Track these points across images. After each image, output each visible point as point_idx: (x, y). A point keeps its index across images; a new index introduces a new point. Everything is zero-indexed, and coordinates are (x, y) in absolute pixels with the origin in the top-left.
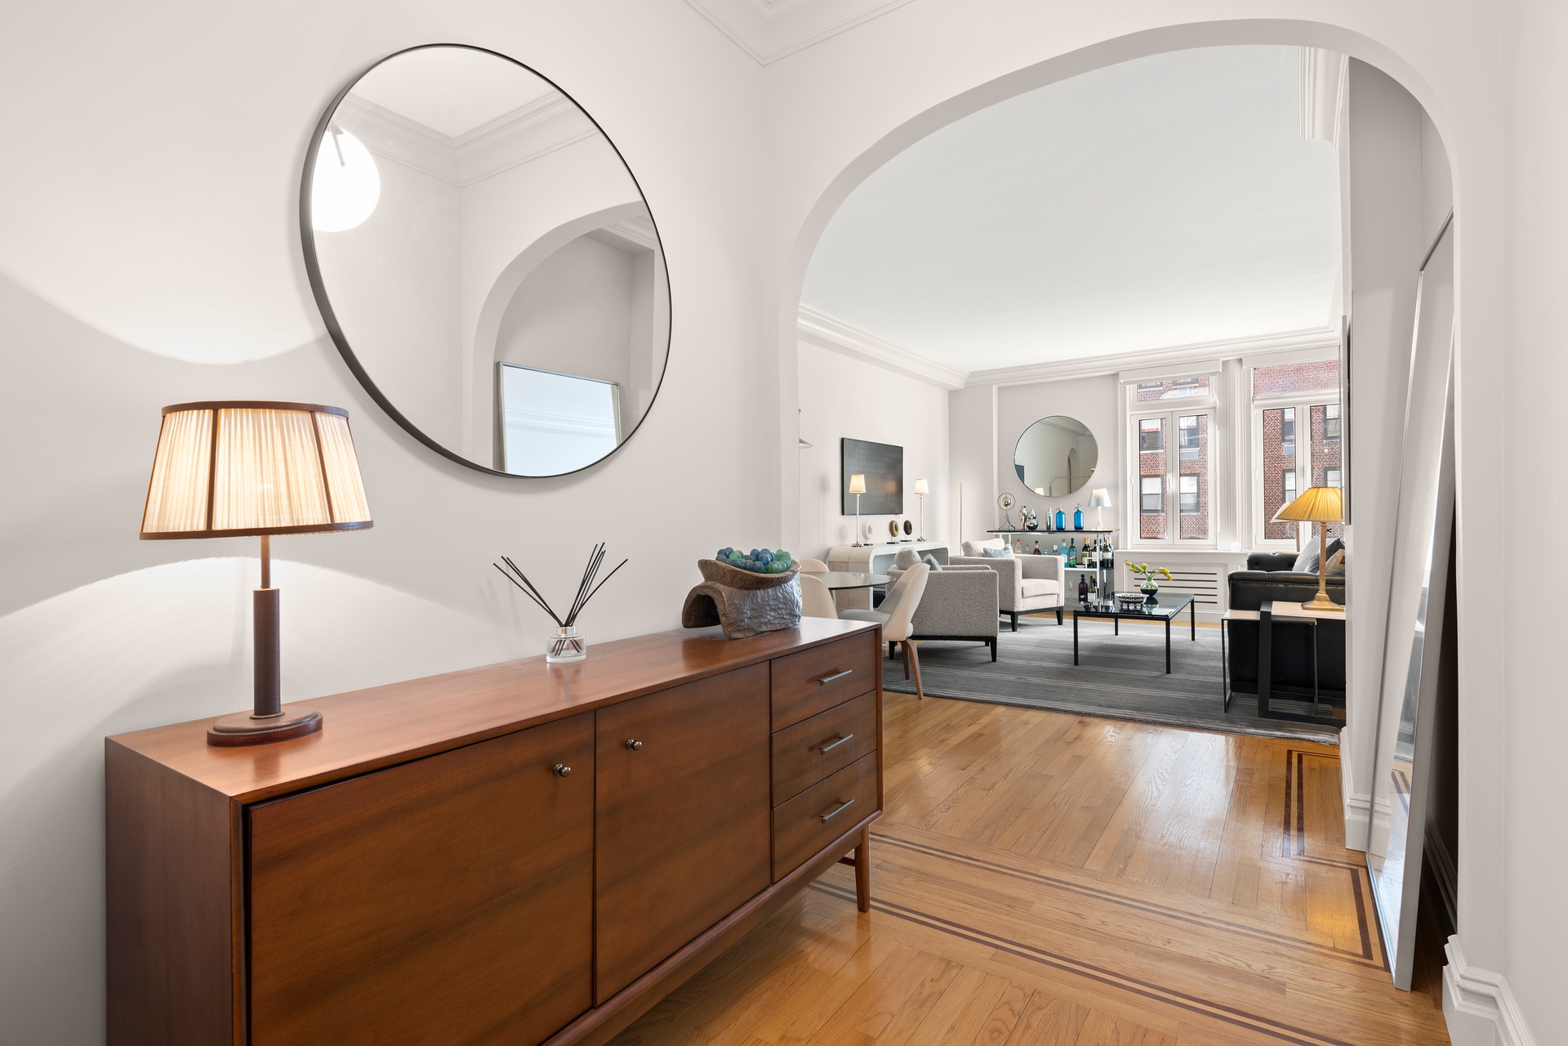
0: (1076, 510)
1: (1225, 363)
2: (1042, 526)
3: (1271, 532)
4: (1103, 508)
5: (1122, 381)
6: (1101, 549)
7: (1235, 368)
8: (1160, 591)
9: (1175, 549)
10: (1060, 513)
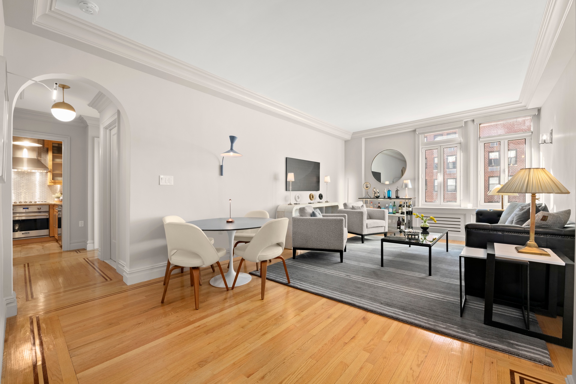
0: (396, 189)
1: (466, 123)
2: (382, 196)
3: (489, 199)
4: (408, 188)
5: (417, 133)
6: (407, 206)
7: (470, 124)
8: (430, 227)
9: (441, 207)
10: (389, 191)
